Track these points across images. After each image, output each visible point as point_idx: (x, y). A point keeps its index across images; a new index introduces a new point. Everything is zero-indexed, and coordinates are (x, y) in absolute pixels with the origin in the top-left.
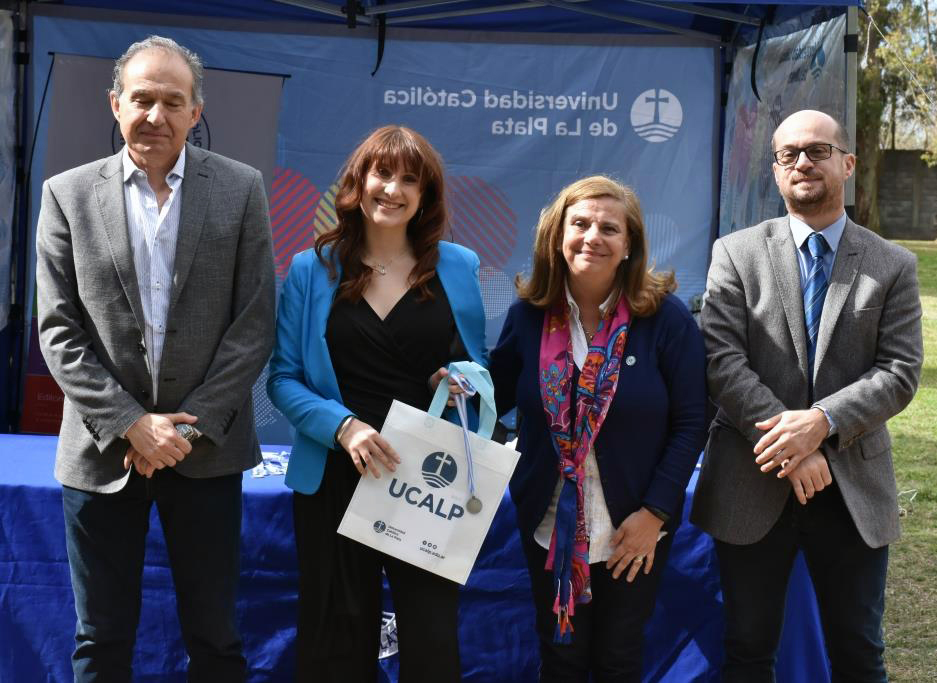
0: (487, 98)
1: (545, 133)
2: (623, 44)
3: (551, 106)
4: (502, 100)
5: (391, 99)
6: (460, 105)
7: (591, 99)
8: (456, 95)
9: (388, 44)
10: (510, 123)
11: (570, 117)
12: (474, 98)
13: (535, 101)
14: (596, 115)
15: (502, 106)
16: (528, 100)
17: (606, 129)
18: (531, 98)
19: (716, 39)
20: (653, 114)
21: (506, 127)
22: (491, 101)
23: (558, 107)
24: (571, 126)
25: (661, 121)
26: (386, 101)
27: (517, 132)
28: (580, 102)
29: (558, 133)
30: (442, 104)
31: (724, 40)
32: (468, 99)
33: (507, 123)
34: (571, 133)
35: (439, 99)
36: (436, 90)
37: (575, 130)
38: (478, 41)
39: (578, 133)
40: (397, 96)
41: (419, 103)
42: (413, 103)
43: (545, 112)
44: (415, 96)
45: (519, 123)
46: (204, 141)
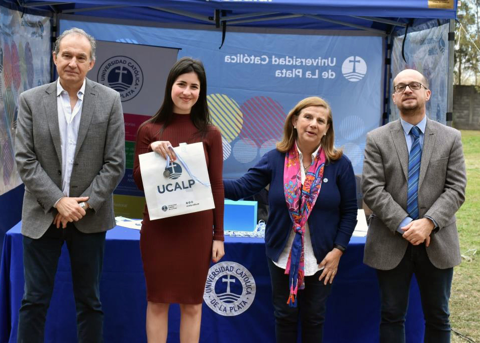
0: (273, 60)
1: (301, 76)
2: (339, 35)
3: (304, 64)
4: (281, 60)
6: (261, 63)
7: (323, 60)
8: (259, 58)
9: (227, 34)
10: (284, 71)
11: (312, 69)
12: (267, 59)
13: (296, 61)
14: (325, 68)
15: (281, 63)
16: (293, 61)
17: (330, 75)
18: (294, 60)
19: (383, 32)
20: (353, 68)
21: (282, 73)
22: (276, 61)
23: (307, 64)
24: (314, 74)
25: (357, 71)
26: (226, 61)
27: (287, 76)
28: (318, 62)
29: (307, 76)
30: (252, 62)
31: (387, 33)
32: (264, 60)
33: (283, 71)
34: (313, 77)
35: (251, 60)
36: (250, 56)
37: (315, 75)
38: (270, 32)
39: (317, 77)
40: (231, 58)
41: (241, 62)
42: (238, 62)
43: (301, 67)
44: (240, 59)
45: (288, 72)
46: (141, 79)
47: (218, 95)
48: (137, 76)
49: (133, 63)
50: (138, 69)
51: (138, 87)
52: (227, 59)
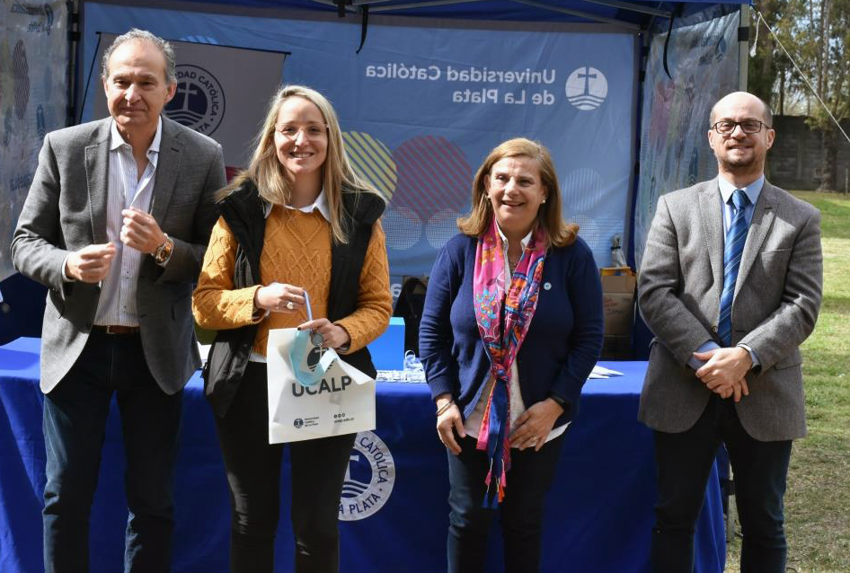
0: (449, 73)
1: (496, 101)
2: (560, 31)
3: (501, 80)
4: (461, 74)
5: (371, 73)
6: (428, 78)
7: (534, 74)
8: (425, 70)
9: (370, 29)
10: (468, 93)
11: (517, 89)
12: (439, 72)
13: (488, 75)
14: (537, 88)
15: (461, 79)
16: (482, 75)
17: (545, 99)
18: (485, 73)
19: (636, 27)
20: (583, 87)
21: (464, 97)
22: (453, 75)
23: (507, 81)
24: (517, 97)
25: (591, 93)
26: (368, 75)
27: (473, 101)
28: (525, 77)
29: (506, 102)
30: (413, 77)
31: (642, 28)
32: (434, 74)
33: (465, 93)
34: (517, 102)
35: (411, 73)
36: (408, 66)
37: (520, 99)
38: (443, 27)
39: (523, 102)
40: (376, 70)
41: (395, 76)
42: (389, 76)
43: (496, 85)
44: (392, 71)
45: (474, 93)
46: (221, 105)
47: (354, 134)
48: (215, 100)
49: (208, 77)
50: (216, 87)
51: (217, 119)
52: (370, 71)
